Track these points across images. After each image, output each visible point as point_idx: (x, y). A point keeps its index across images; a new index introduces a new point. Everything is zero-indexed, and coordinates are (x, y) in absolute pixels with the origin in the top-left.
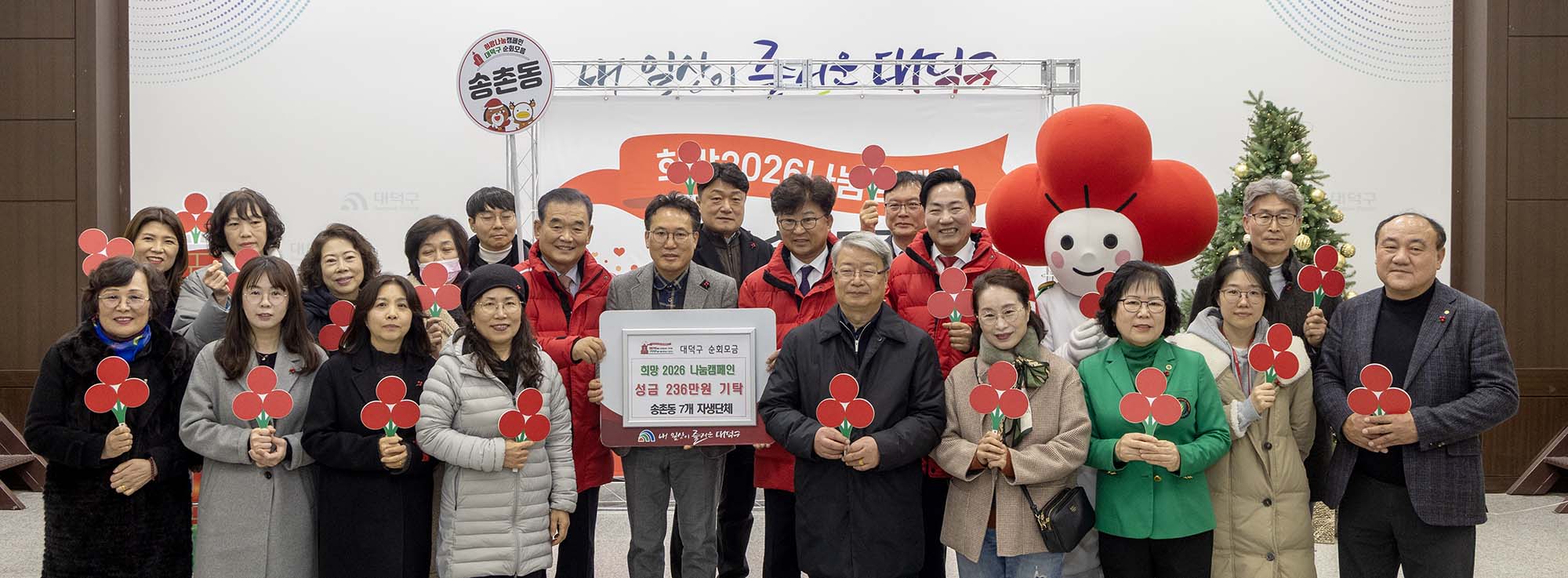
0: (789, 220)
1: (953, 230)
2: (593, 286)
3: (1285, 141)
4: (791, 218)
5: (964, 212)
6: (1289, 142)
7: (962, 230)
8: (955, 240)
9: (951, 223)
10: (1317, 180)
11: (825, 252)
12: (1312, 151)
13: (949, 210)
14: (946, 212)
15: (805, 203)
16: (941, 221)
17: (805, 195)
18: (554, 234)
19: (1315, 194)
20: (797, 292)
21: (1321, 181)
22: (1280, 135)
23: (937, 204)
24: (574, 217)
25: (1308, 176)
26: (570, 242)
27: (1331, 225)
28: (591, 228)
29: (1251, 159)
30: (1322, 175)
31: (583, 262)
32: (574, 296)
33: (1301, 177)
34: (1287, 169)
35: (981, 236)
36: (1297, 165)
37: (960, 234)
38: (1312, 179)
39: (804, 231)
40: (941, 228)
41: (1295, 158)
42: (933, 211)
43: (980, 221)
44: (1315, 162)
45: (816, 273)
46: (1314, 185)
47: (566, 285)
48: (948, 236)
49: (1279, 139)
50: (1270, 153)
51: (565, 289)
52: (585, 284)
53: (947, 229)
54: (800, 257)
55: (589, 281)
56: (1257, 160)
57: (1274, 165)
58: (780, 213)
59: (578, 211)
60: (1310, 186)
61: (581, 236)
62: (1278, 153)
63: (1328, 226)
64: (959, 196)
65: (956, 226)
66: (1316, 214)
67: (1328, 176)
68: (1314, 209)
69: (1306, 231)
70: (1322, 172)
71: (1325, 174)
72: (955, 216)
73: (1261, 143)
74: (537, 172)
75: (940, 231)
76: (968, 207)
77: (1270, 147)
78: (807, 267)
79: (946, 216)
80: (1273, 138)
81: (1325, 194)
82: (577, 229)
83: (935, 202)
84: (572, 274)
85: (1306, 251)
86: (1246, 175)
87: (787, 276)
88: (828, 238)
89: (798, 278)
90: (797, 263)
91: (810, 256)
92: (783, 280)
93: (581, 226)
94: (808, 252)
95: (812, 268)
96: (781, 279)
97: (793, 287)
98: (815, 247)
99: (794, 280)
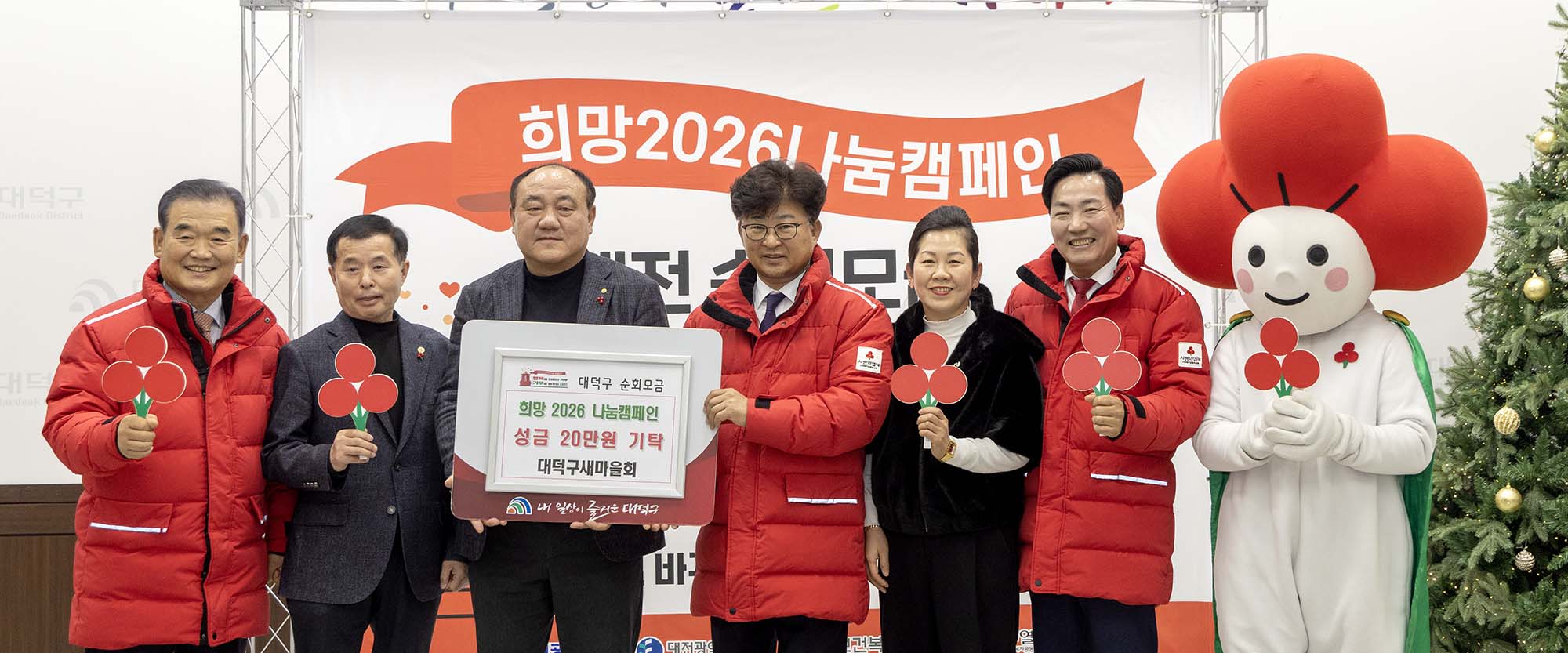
0: (758, 226)
1: (1087, 242)
2: (242, 333)
5: (1102, 215)
7: (1101, 240)
8: (1091, 255)
9: (1084, 232)
13: (1082, 212)
14: (1076, 215)
15: (782, 202)
17: (782, 190)
18: (183, 248)
20: (757, 329)
23: (1064, 205)
24: (213, 222)
29: (1562, 121)
32: (213, 345)
37: (1099, 246)
40: (1072, 237)
42: (1059, 214)
47: (205, 326)
48: (1082, 250)
51: (202, 333)
52: (234, 327)
53: (1079, 240)
54: (768, 279)
55: (239, 324)
58: (743, 215)
59: (219, 211)
61: (224, 250)
64: (1096, 192)
65: (1093, 235)
72: (1090, 220)
75: (1069, 243)
76: (1110, 207)
78: (777, 294)
79: (1077, 222)
82: (218, 239)
83: (1062, 201)
84: (215, 310)
86: (1551, 148)
87: (743, 307)
88: (813, 254)
89: (761, 313)
90: (762, 290)
91: (783, 280)
92: (734, 312)
93: (224, 235)
94: (782, 273)
95: (782, 297)
96: (731, 311)
97: (747, 323)
98: (794, 267)
99: (754, 313)
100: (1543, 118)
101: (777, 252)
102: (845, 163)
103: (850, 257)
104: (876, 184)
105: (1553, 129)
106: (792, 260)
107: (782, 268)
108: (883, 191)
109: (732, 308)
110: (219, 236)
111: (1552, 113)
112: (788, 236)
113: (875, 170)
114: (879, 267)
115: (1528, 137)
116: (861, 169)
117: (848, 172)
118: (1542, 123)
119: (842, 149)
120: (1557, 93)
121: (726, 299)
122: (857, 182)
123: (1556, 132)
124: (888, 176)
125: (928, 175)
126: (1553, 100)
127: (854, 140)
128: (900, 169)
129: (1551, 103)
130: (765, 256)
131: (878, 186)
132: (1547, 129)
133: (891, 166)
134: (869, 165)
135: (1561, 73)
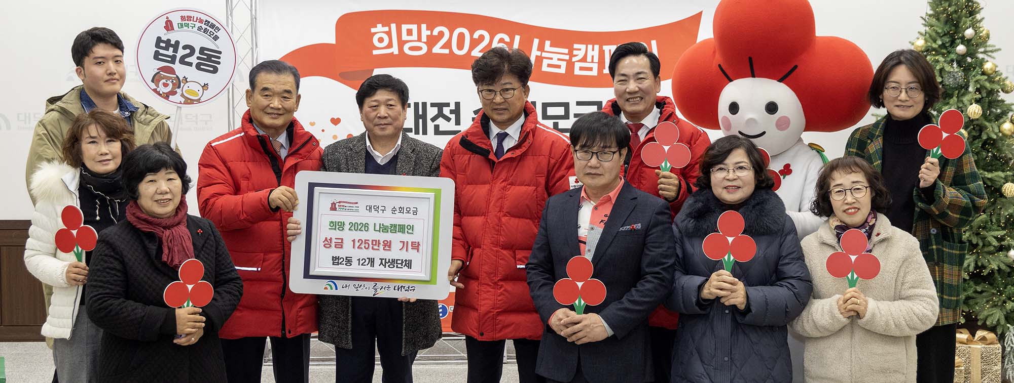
0: (490, 91)
1: (638, 98)
2: (300, 152)
3: (960, 18)
4: (491, 88)
5: (647, 83)
6: (964, 18)
7: (647, 98)
8: (640, 107)
9: (636, 92)
10: (990, 54)
11: (522, 119)
12: (986, 27)
13: (635, 81)
14: (632, 81)
15: (504, 74)
16: (627, 90)
17: (504, 66)
18: (264, 102)
19: (988, 66)
20: (492, 157)
21: (993, 55)
22: (956, 12)
23: (623, 75)
24: (282, 86)
25: (982, 50)
26: (279, 109)
27: (1002, 96)
28: (299, 97)
29: (929, 34)
30: (994, 48)
31: (292, 127)
32: (283, 159)
33: (975, 50)
34: (962, 44)
35: (665, 104)
36: (971, 40)
37: (645, 102)
38: (985, 52)
39: (503, 100)
40: (628, 96)
41: (969, 33)
42: (620, 81)
43: (666, 89)
44: (988, 36)
45: (511, 139)
46: (986, 58)
47: (277, 149)
48: (635, 104)
49: (954, 15)
50: (946, 29)
51: (276, 152)
52: (294, 149)
53: (633, 98)
54: (498, 123)
55: (298, 146)
56: (934, 34)
57: (951, 39)
58: (480, 83)
59: (286, 80)
60: (983, 59)
61: (289, 104)
62: (953, 28)
63: (1000, 96)
64: (644, 68)
65: (641, 94)
66: (988, 85)
67: (999, 50)
68: (986, 80)
69: (978, 101)
70: (995, 46)
71: (997, 47)
72: (640, 86)
73: (938, 19)
74: (256, 45)
75: (627, 100)
76: (653, 78)
77: (946, 23)
78: (503, 133)
79: (632, 86)
80: (948, 15)
81: (996, 66)
82: (285, 97)
83: (622, 72)
84: (282, 139)
85: (977, 119)
86: (923, 49)
87: (484, 141)
88: (525, 107)
89: (494, 144)
90: (495, 130)
91: (507, 124)
92: (479, 145)
93: (289, 95)
94: (506, 120)
95: (506, 135)
96: (477, 144)
97: (488, 152)
98: (513, 116)
99: (491, 145)
100: (919, 32)
101: (501, 107)
102: (543, 56)
103: (545, 106)
104: (559, 67)
105: (924, 38)
106: (511, 111)
107: (505, 117)
108: (563, 70)
109: (477, 143)
110: (286, 95)
111: (923, 29)
112: (509, 96)
113: (559, 59)
114: (560, 111)
115: (910, 42)
116: (551, 59)
117: (544, 60)
118: (918, 35)
119: (541, 48)
120: (926, 19)
121: (474, 136)
122: (549, 66)
123: (926, 41)
124: (565, 62)
125: (587, 62)
126: (924, 22)
127: (548, 43)
128: (572, 59)
129: (923, 24)
130: (495, 109)
131: (560, 68)
132: (921, 38)
133: (567, 57)
134: (556, 57)
135: (929, 8)
